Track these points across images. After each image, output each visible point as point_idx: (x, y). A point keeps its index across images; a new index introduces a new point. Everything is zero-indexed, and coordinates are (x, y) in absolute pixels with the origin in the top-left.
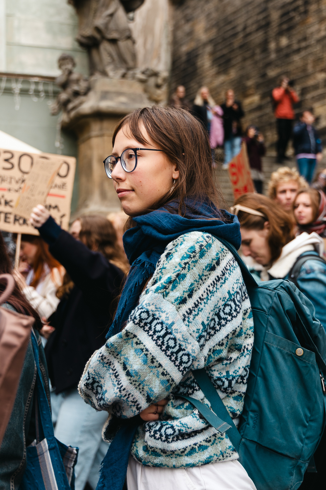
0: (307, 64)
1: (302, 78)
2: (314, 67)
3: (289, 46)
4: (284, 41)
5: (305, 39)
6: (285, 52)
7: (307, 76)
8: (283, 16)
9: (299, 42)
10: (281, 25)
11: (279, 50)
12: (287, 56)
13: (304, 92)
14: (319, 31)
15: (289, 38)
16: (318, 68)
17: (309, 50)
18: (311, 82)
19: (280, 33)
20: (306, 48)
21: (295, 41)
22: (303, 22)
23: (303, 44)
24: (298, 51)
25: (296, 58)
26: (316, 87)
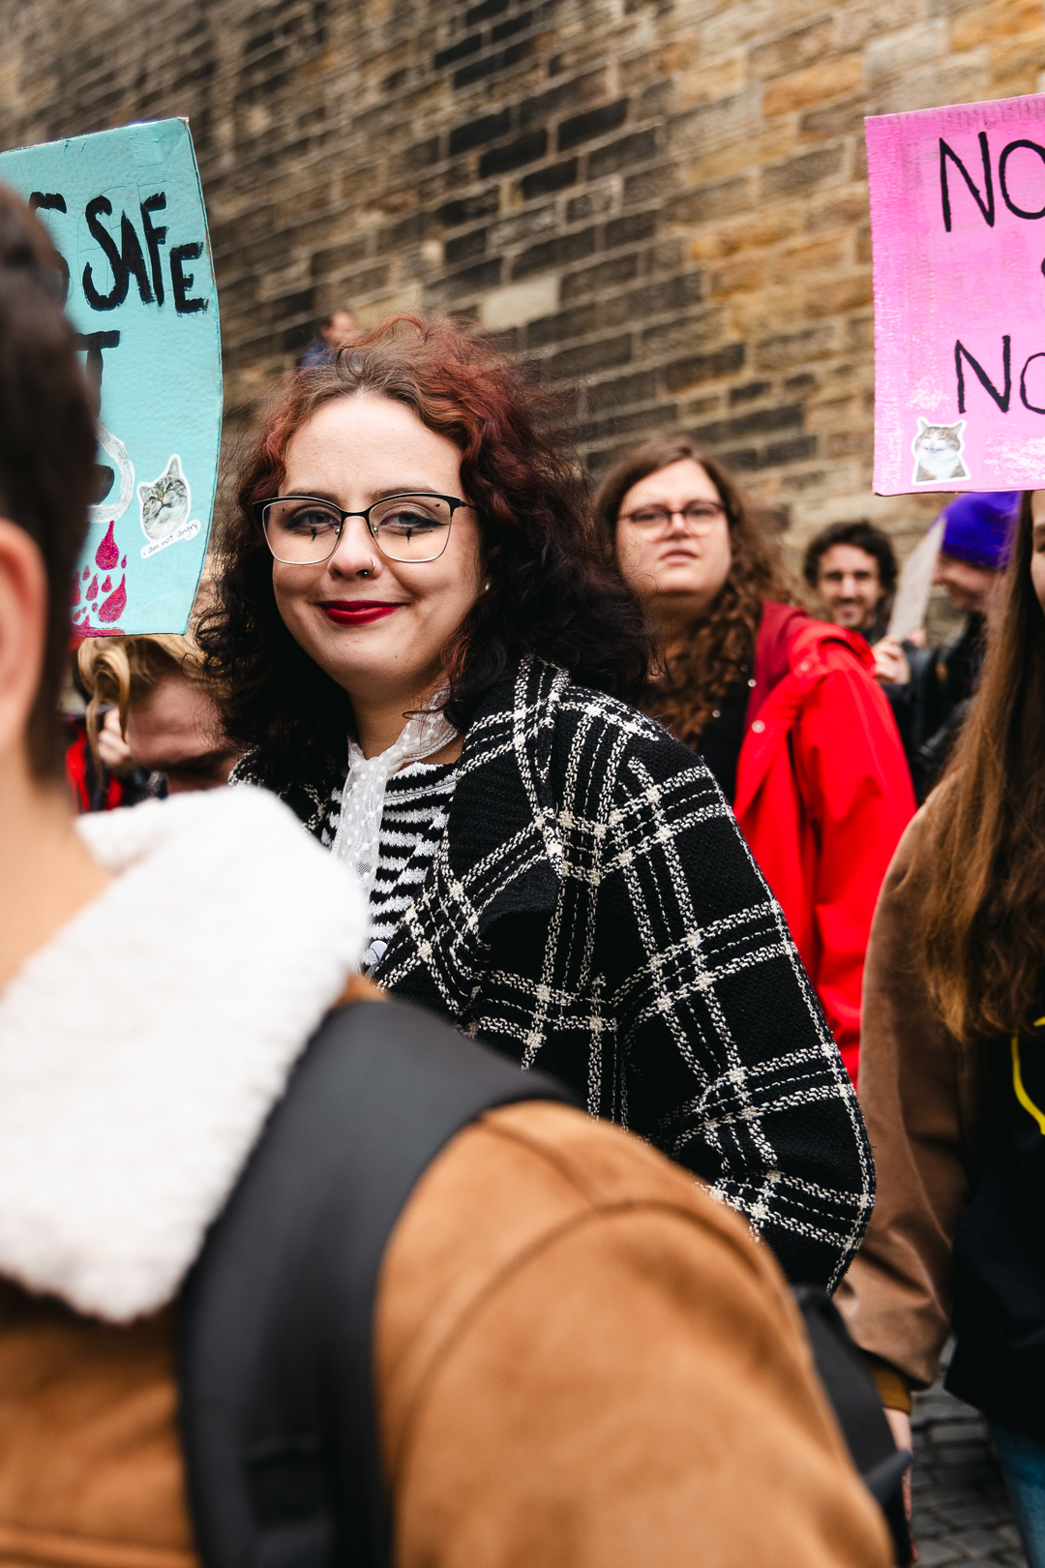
0: (327, 186)
1: (315, 223)
2: (347, 195)
3: (272, 134)
4: (258, 120)
5: (320, 114)
6: (261, 150)
7: (330, 220)
8: (252, 46)
9: (303, 122)
10: (247, 71)
11: (243, 144)
12: (269, 160)
13: (320, 264)
14: (360, 91)
15: (274, 109)
16: (361, 198)
17: (331, 147)
18: (340, 238)
19: (247, 97)
20: (323, 139)
21: (290, 119)
22: (313, 65)
23: (316, 129)
24: (302, 146)
25: (296, 167)
26: (354, 251)
